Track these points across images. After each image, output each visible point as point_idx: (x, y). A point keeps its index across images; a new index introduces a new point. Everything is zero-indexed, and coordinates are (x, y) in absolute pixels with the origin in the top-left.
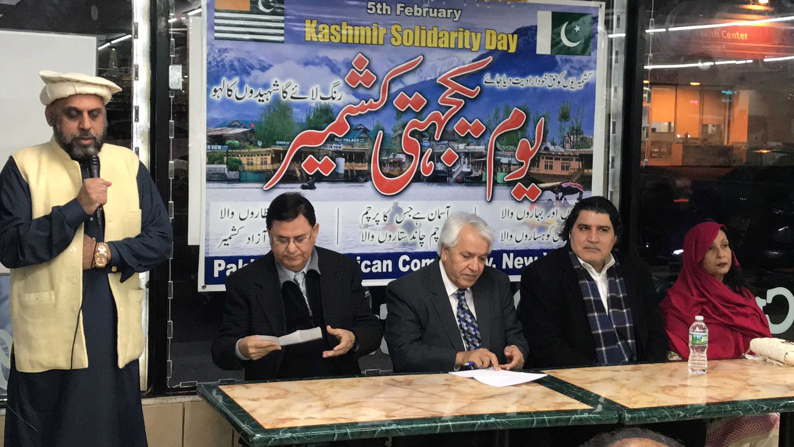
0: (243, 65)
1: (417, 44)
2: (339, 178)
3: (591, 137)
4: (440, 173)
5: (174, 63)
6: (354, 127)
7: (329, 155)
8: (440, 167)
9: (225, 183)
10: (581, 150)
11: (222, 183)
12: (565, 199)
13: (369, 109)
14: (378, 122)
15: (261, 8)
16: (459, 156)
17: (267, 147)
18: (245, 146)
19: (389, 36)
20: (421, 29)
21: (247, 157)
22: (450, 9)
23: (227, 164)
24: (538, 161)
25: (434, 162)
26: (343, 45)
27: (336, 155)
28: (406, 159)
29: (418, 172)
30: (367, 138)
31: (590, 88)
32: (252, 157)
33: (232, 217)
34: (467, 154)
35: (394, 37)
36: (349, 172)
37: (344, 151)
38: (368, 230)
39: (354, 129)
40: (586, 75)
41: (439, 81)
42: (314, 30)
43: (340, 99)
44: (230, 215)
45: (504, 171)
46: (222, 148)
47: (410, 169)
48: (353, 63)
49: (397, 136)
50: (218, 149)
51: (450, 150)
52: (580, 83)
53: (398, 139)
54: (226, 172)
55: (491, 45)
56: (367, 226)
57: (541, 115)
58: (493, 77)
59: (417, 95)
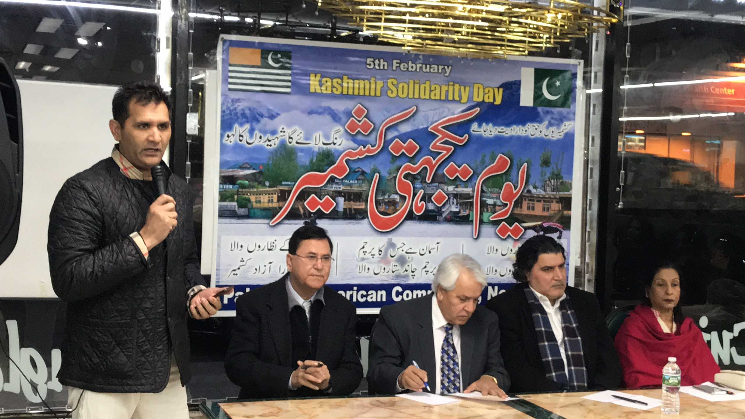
0: (254, 114)
1: (411, 96)
2: (338, 215)
3: (570, 181)
4: (431, 212)
5: (193, 111)
6: (352, 170)
7: (330, 195)
8: (431, 207)
10: (561, 193)
13: (366, 154)
14: (374, 165)
15: (271, 62)
16: (449, 197)
17: (274, 187)
18: (254, 186)
19: (385, 88)
20: (414, 83)
21: (255, 196)
22: (441, 65)
23: (237, 201)
24: (521, 203)
25: (425, 202)
26: (343, 96)
27: (336, 194)
28: (400, 199)
29: (411, 211)
30: (364, 180)
31: (569, 138)
32: (260, 196)
34: (456, 196)
35: (390, 89)
36: (348, 210)
37: (343, 191)
38: (364, 263)
39: (353, 172)
40: (566, 126)
41: (431, 129)
42: (317, 83)
43: (340, 145)
44: (240, 248)
45: (490, 211)
46: (233, 187)
47: (403, 208)
48: (353, 112)
49: (391, 179)
50: (229, 189)
51: (440, 192)
52: (560, 132)
53: (393, 181)
54: (236, 209)
55: (478, 97)
56: (363, 259)
57: (524, 161)
58: (480, 126)
59: (410, 142)
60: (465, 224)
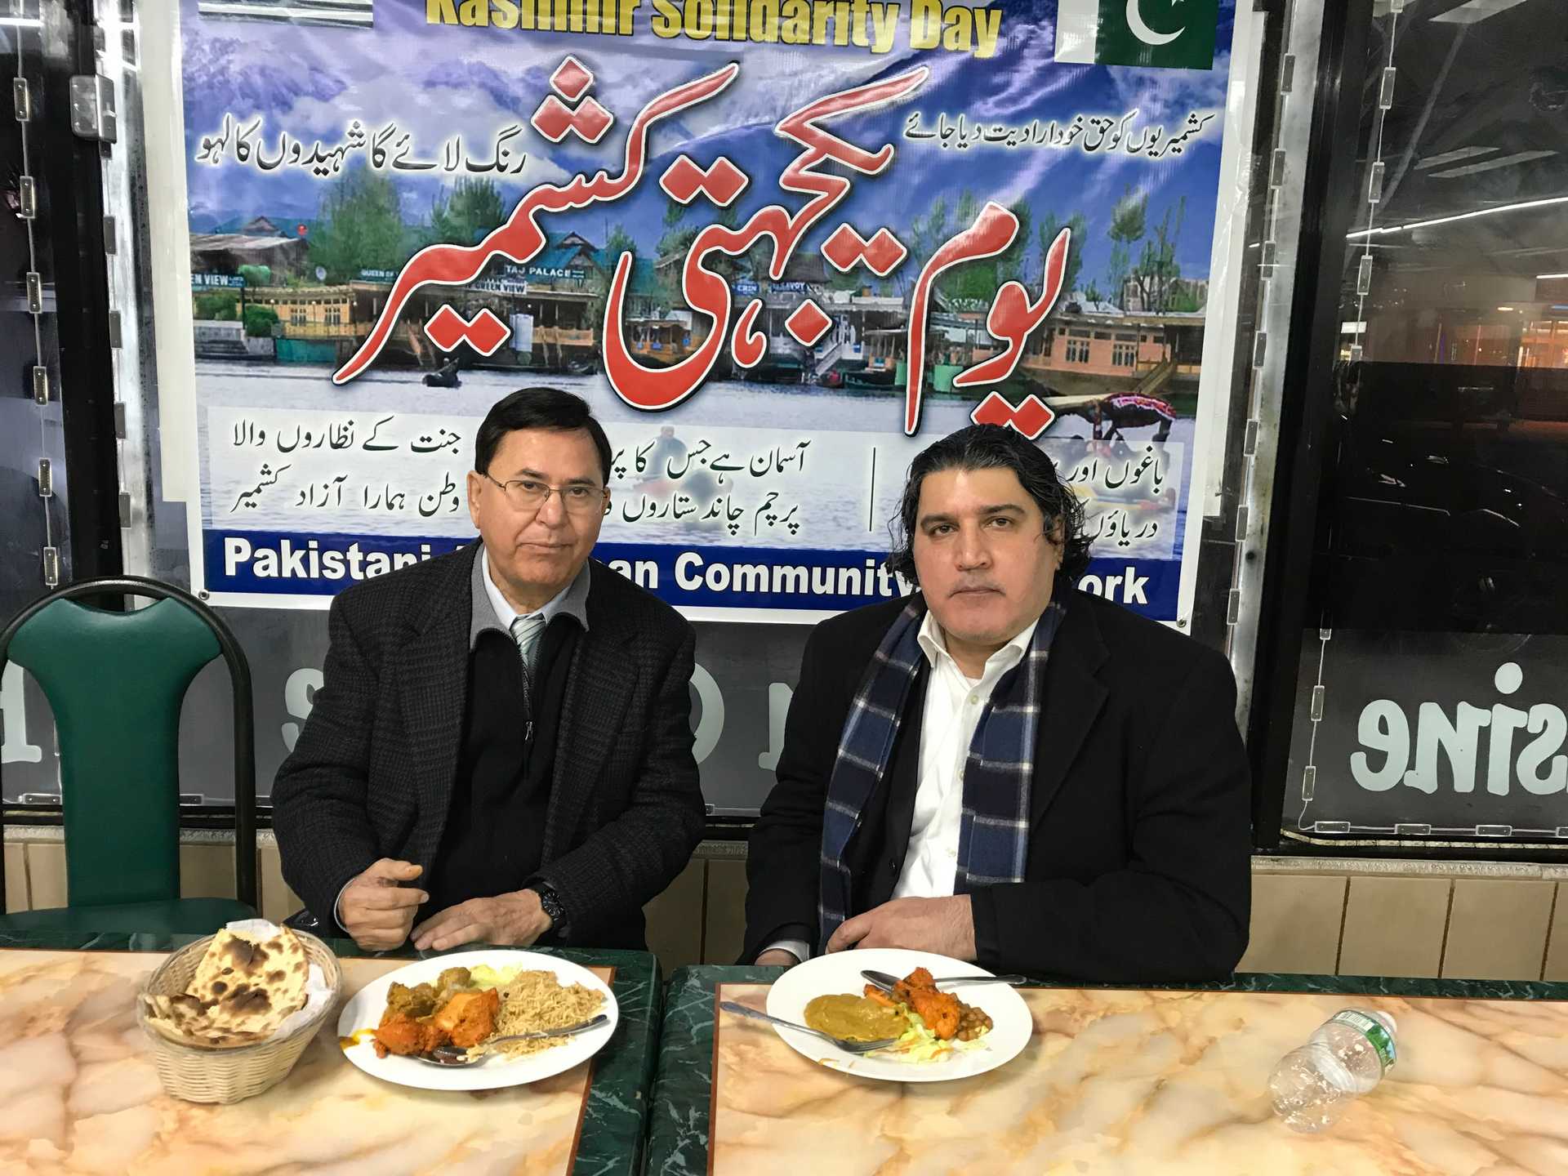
1: (722, 33)
2: (518, 364)
3: (1202, 282)
4: (782, 363)
6: (560, 241)
7: (493, 308)
8: (782, 347)
9: (240, 364)
10: (1172, 315)
11: (234, 364)
12: (1120, 438)
13: (594, 197)
14: (619, 229)
16: (834, 321)
17: (341, 284)
18: (286, 280)
19: (647, 11)
21: (290, 306)
23: (244, 319)
24: (1050, 339)
25: (767, 335)
27: (510, 306)
28: (693, 322)
29: (724, 356)
30: (591, 268)
32: (303, 307)
33: (261, 444)
34: (854, 318)
35: (664, 16)
36: (545, 347)
37: (529, 297)
39: (557, 246)
40: (1195, 122)
41: (782, 128)
43: (518, 171)
44: (257, 439)
45: (954, 361)
46: (229, 282)
47: (703, 350)
48: (552, 81)
49: (669, 267)
50: (220, 286)
51: (808, 306)
52: (1175, 141)
53: (673, 273)
54: (243, 339)
55: (924, 36)
57: (1065, 222)
59: (721, 164)
60: (879, 397)
